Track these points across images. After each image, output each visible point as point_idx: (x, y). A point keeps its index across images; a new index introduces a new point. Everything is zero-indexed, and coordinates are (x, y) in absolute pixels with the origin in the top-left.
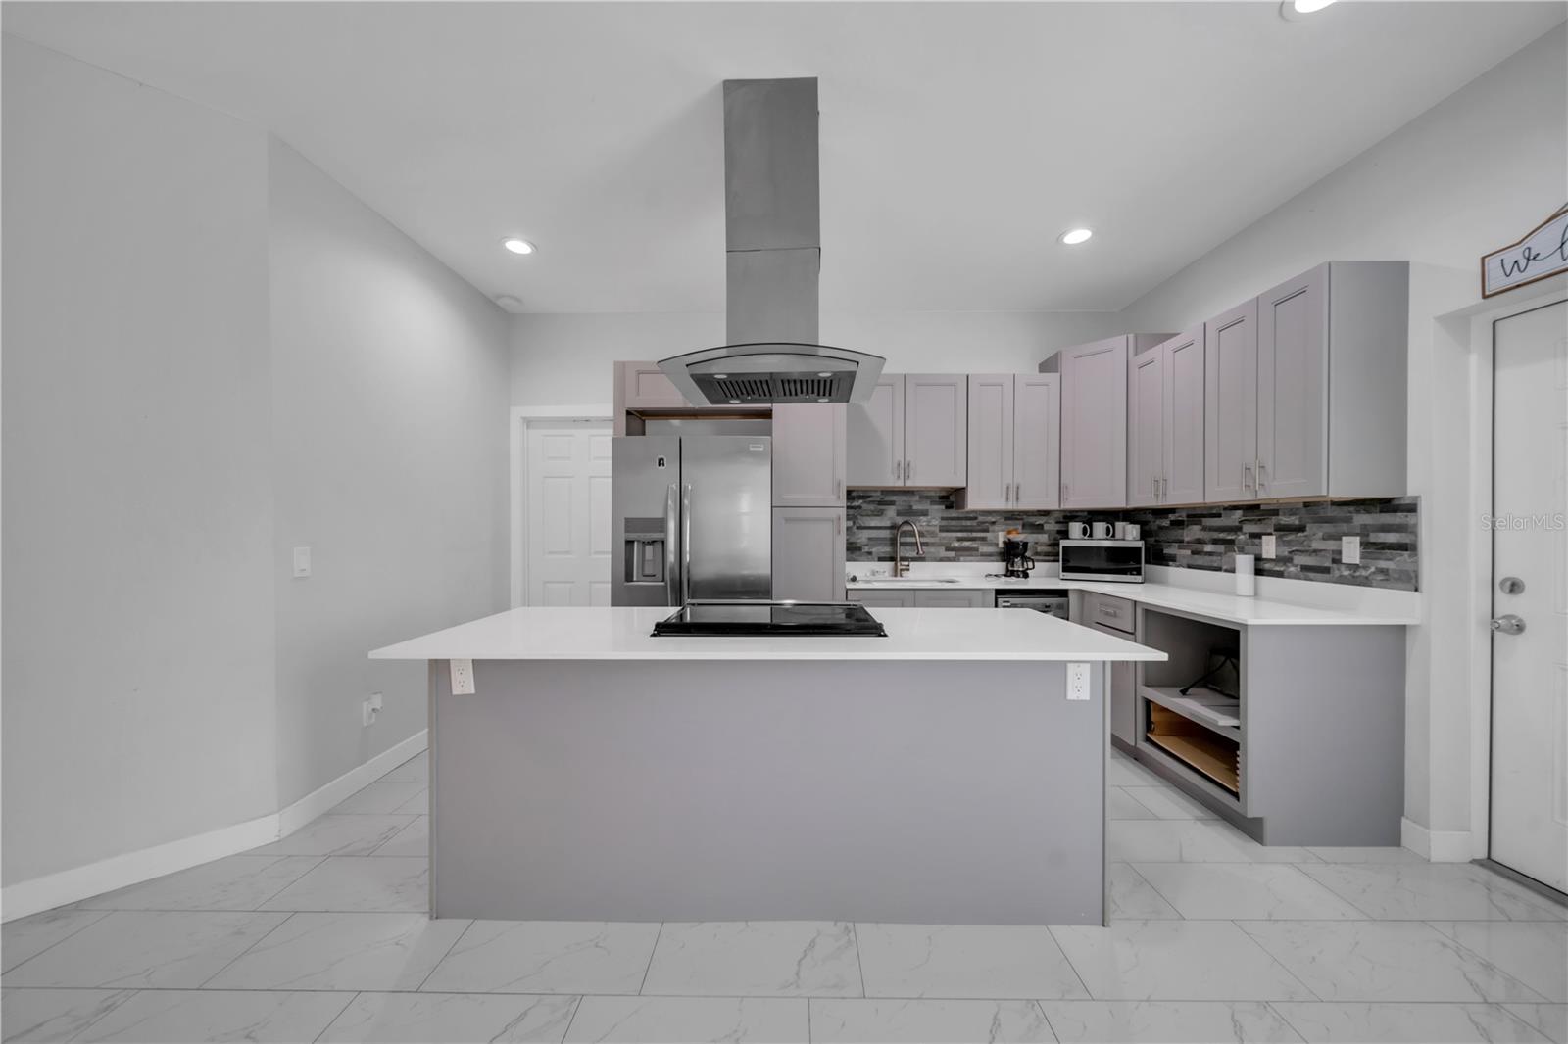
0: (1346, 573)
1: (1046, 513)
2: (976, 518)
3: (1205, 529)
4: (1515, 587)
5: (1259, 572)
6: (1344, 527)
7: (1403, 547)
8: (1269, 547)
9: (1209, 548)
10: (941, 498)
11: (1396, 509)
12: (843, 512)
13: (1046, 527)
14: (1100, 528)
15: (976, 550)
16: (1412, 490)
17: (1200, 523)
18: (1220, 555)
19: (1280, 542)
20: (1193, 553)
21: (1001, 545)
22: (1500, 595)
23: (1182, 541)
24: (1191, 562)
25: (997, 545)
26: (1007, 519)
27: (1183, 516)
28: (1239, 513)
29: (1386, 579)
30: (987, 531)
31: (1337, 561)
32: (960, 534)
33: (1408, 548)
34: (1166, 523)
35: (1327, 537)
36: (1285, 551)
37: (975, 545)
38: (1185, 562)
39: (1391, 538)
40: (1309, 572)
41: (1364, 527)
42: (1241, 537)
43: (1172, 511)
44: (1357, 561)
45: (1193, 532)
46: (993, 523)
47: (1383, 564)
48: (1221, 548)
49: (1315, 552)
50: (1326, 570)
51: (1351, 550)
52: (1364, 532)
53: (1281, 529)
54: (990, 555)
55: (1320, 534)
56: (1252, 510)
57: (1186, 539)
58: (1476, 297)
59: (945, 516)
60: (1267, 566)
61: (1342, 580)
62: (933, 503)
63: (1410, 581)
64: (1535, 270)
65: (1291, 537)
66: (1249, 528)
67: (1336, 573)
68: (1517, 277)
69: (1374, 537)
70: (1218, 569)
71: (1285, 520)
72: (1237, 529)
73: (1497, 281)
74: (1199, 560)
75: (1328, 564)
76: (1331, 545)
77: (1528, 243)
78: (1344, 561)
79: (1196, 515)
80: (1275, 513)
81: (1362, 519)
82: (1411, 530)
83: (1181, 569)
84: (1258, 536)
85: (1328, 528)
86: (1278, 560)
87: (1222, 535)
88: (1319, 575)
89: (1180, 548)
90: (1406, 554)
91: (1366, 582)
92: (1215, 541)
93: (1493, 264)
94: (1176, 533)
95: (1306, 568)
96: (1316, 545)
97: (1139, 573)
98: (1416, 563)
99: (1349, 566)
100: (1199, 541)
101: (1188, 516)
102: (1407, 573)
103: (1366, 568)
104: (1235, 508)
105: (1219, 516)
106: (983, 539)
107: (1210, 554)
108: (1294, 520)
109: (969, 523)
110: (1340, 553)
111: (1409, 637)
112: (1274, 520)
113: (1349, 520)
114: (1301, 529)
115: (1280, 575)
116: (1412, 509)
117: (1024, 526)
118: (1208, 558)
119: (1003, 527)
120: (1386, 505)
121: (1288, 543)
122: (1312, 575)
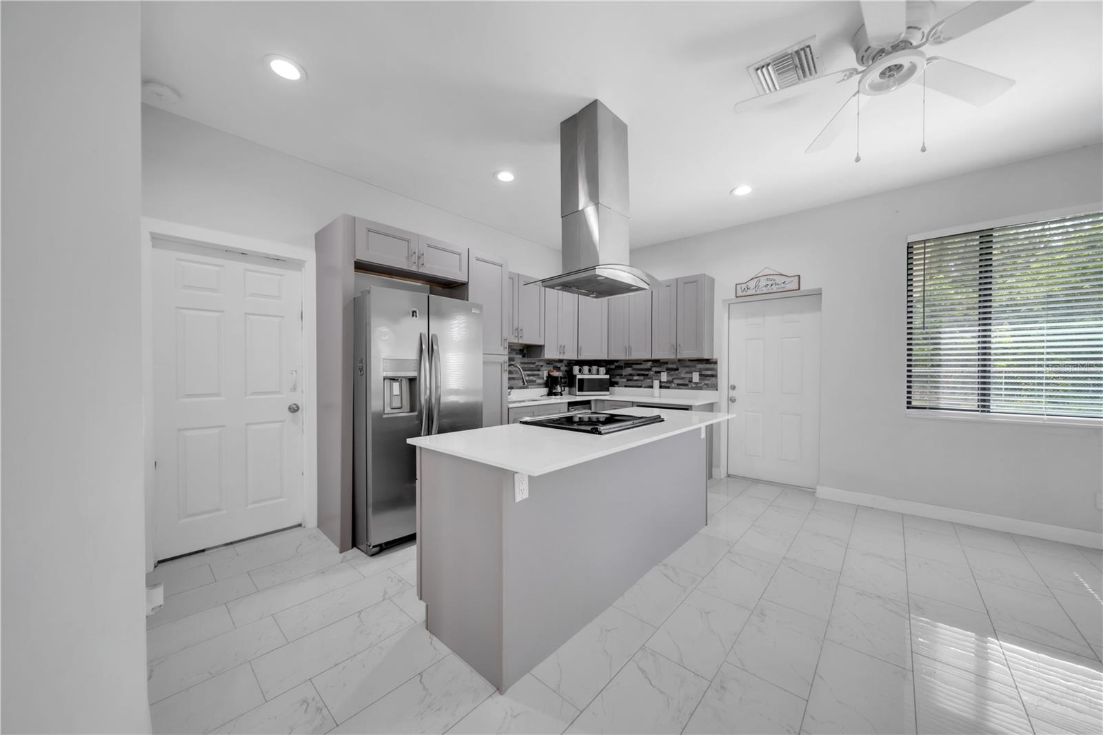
0: (694, 385)
1: (561, 361)
2: (534, 363)
3: (634, 369)
4: (733, 388)
5: (661, 387)
6: (693, 369)
7: (713, 376)
8: (664, 377)
9: (636, 378)
10: (520, 350)
11: (711, 363)
12: (506, 358)
13: (562, 368)
14: (586, 368)
15: (535, 381)
16: (715, 357)
17: (631, 367)
18: (641, 380)
19: (668, 375)
20: (628, 380)
21: (545, 379)
22: (730, 391)
23: (622, 375)
24: (626, 384)
25: (543, 378)
26: (547, 364)
27: (622, 364)
28: (651, 363)
29: (708, 387)
30: (539, 370)
31: (691, 381)
32: (529, 372)
33: (714, 376)
34: (613, 367)
35: (687, 373)
36: (670, 379)
37: (534, 379)
38: (624, 384)
39: (709, 373)
40: (680, 386)
41: (700, 369)
42: (652, 373)
43: (617, 361)
44: (698, 381)
45: (628, 371)
46: (542, 366)
47: (706, 382)
48: (642, 378)
49: (682, 378)
50: (687, 385)
51: (696, 377)
52: (700, 371)
53: (668, 369)
54: (541, 384)
55: (684, 372)
56: (656, 362)
57: (624, 374)
58: (734, 297)
59: (522, 361)
60: (663, 384)
61: (692, 388)
62: (517, 354)
63: (715, 387)
64: (749, 292)
65: (673, 372)
66: (654, 369)
67: (690, 386)
68: (745, 294)
69: (703, 373)
70: (641, 387)
71: (670, 366)
72: (650, 370)
73: (740, 293)
74: (630, 383)
75: (687, 383)
76: (689, 376)
77: (747, 284)
78: (693, 381)
79: (629, 364)
80: (667, 363)
81: (700, 366)
82: (716, 370)
83: (621, 388)
84: (660, 372)
85: (687, 369)
86: (668, 382)
87: (642, 372)
88: (685, 387)
89: (620, 378)
90: (714, 378)
91: (701, 389)
92: (639, 375)
93: (739, 287)
94: (619, 372)
95: (678, 385)
96: (682, 376)
97: (608, 391)
98: (717, 381)
99: (695, 383)
100: (631, 375)
101: (625, 364)
102: (714, 384)
103: (701, 383)
104: (648, 361)
105: (641, 364)
106: (538, 375)
107: (636, 380)
108: (674, 366)
109: (532, 366)
110: (692, 378)
111: (714, 405)
112: (666, 366)
113: (695, 366)
114: (677, 369)
115: (668, 388)
116: (716, 363)
117: (554, 368)
118: (636, 382)
119: (546, 368)
120: (707, 361)
121: (671, 375)
122: (681, 387)
